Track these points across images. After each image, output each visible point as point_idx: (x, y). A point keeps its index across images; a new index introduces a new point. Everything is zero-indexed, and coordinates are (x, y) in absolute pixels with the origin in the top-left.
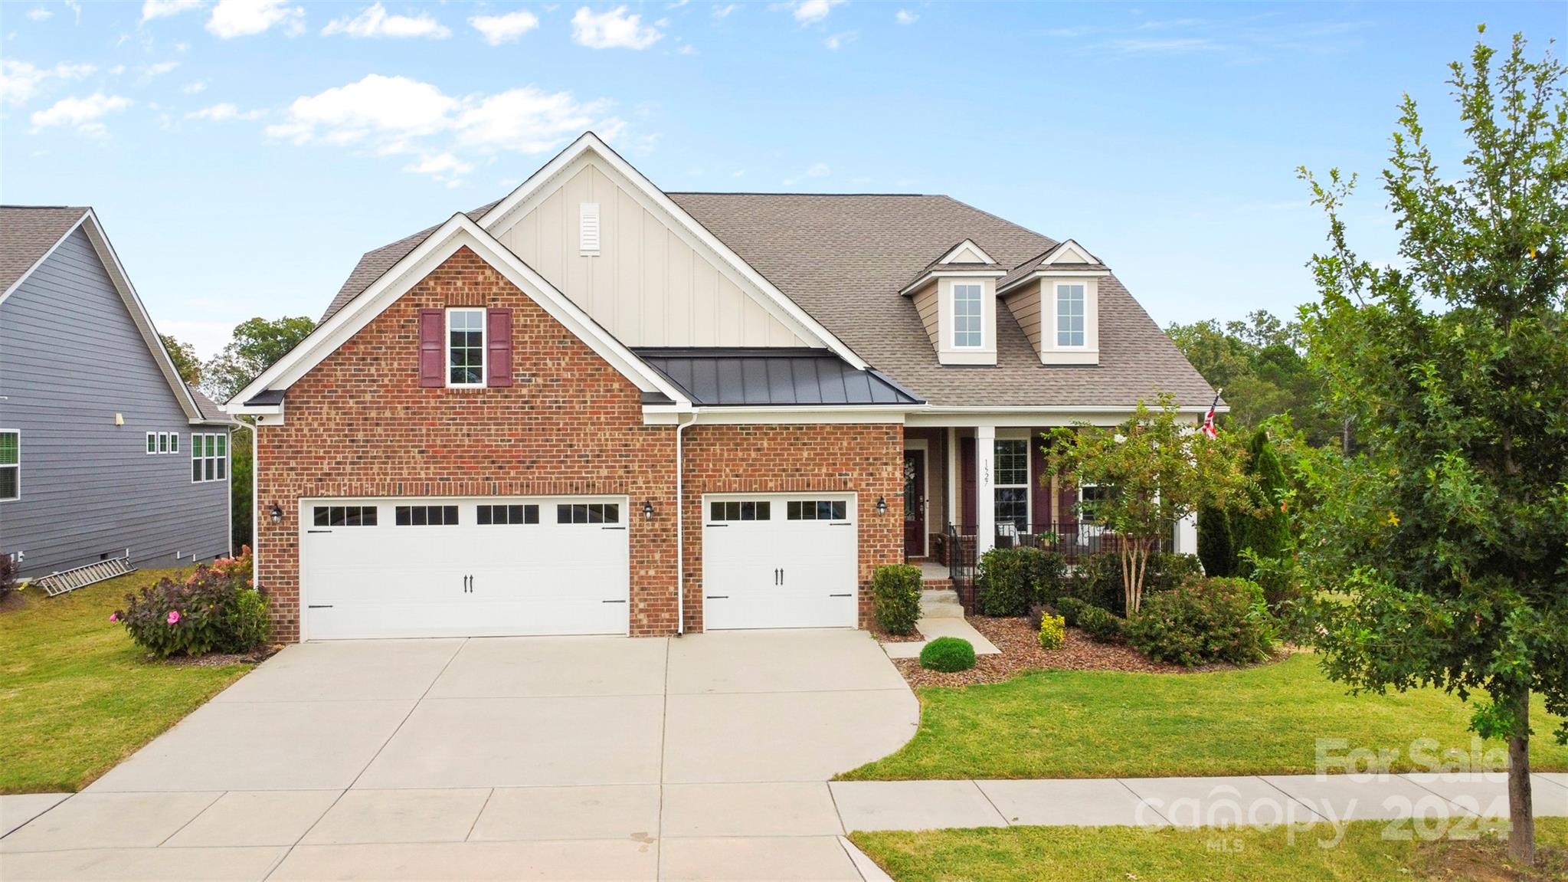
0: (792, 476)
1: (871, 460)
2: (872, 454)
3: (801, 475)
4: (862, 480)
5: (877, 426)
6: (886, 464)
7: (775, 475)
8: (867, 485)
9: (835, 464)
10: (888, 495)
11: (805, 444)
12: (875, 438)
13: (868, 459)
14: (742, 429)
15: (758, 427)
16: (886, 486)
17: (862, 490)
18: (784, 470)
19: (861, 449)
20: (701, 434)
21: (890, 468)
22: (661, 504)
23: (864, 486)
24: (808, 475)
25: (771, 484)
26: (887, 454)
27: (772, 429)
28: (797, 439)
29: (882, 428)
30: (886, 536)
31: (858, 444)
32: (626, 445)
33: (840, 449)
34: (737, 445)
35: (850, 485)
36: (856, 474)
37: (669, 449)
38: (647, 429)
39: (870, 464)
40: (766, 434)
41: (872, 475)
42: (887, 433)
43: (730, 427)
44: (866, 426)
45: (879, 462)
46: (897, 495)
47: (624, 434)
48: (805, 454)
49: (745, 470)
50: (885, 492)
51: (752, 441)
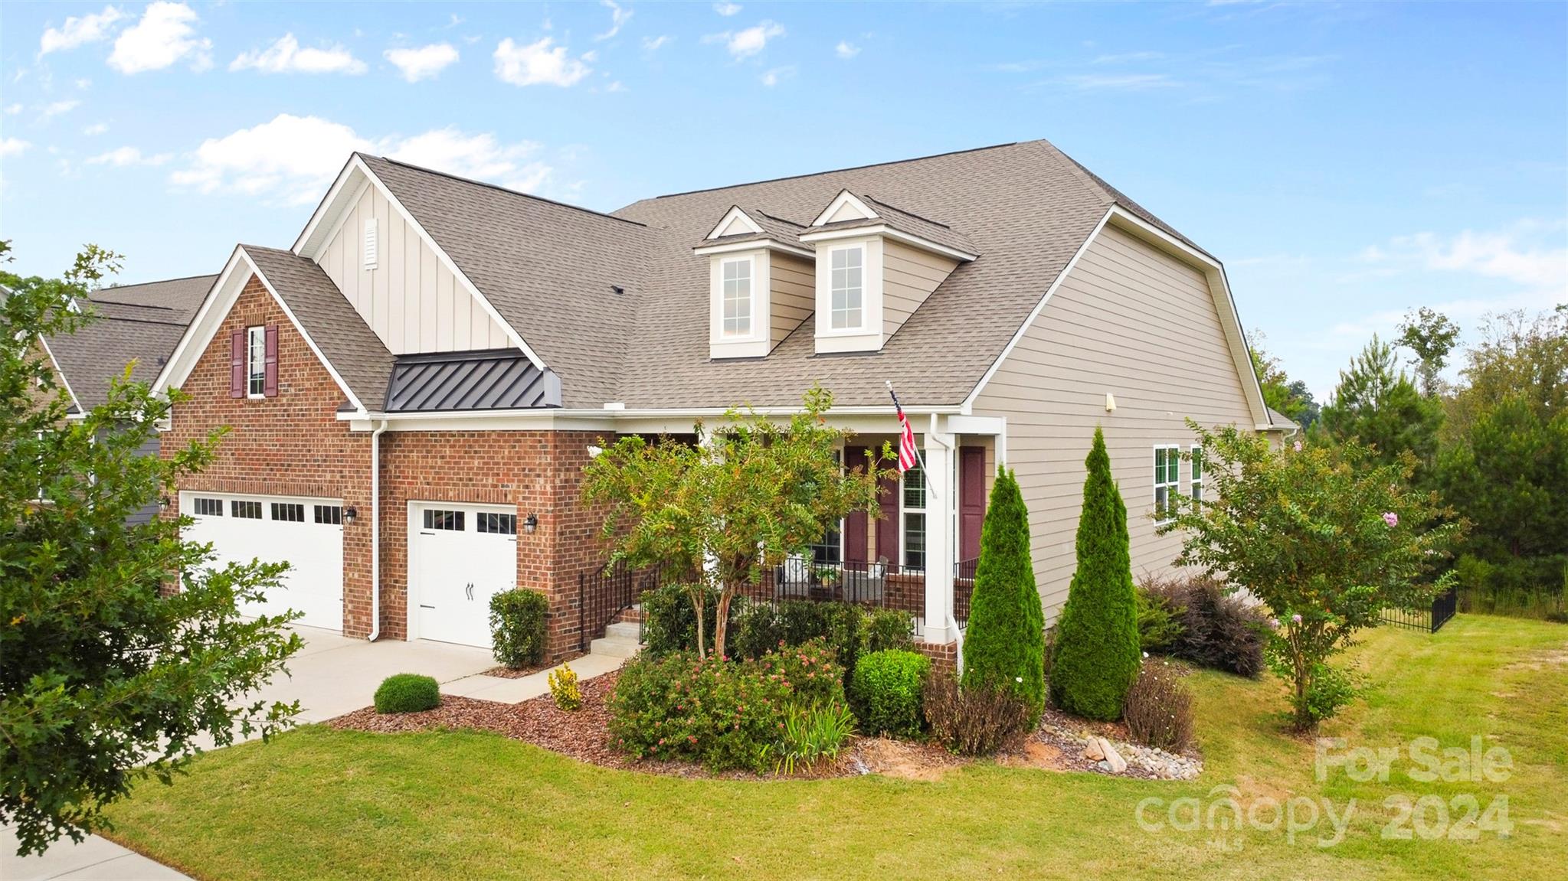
0: (467, 485)
1: (527, 472)
2: (527, 464)
3: (473, 485)
4: (519, 492)
5: (532, 433)
6: (539, 476)
7: (454, 485)
8: (524, 498)
9: (498, 475)
10: (540, 511)
11: (476, 452)
12: (531, 447)
13: (524, 470)
14: (432, 436)
15: (443, 434)
16: (538, 501)
17: (520, 504)
18: (461, 479)
19: (519, 458)
20: (404, 440)
21: (542, 480)
22: (361, 508)
23: (521, 500)
24: (477, 485)
25: (451, 494)
26: (540, 464)
27: (454, 436)
28: (470, 447)
29: (535, 435)
30: (538, 557)
31: (517, 452)
32: (341, 451)
33: (503, 458)
34: (428, 452)
35: (510, 497)
36: (515, 485)
37: (367, 455)
38: (353, 435)
39: (526, 476)
40: (448, 441)
41: (527, 487)
42: (540, 441)
43: (424, 434)
44: (523, 433)
45: (533, 473)
46: (547, 511)
47: (341, 441)
48: (476, 462)
49: (434, 478)
50: (537, 508)
51: (438, 448)
